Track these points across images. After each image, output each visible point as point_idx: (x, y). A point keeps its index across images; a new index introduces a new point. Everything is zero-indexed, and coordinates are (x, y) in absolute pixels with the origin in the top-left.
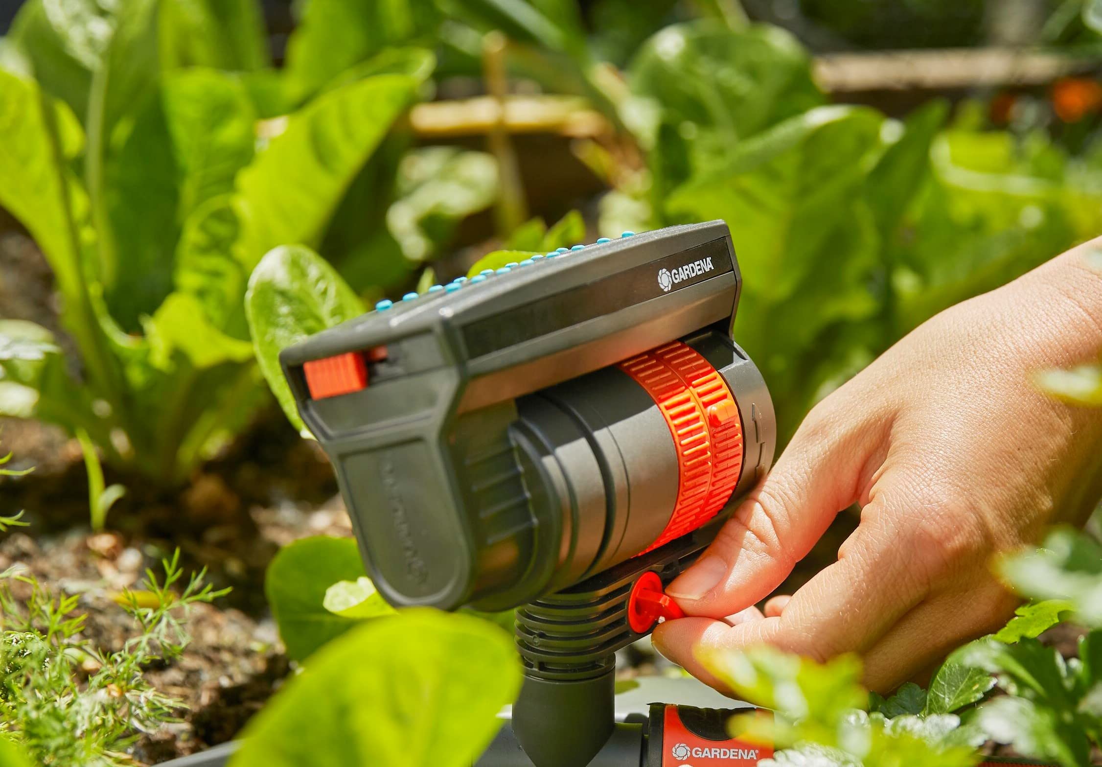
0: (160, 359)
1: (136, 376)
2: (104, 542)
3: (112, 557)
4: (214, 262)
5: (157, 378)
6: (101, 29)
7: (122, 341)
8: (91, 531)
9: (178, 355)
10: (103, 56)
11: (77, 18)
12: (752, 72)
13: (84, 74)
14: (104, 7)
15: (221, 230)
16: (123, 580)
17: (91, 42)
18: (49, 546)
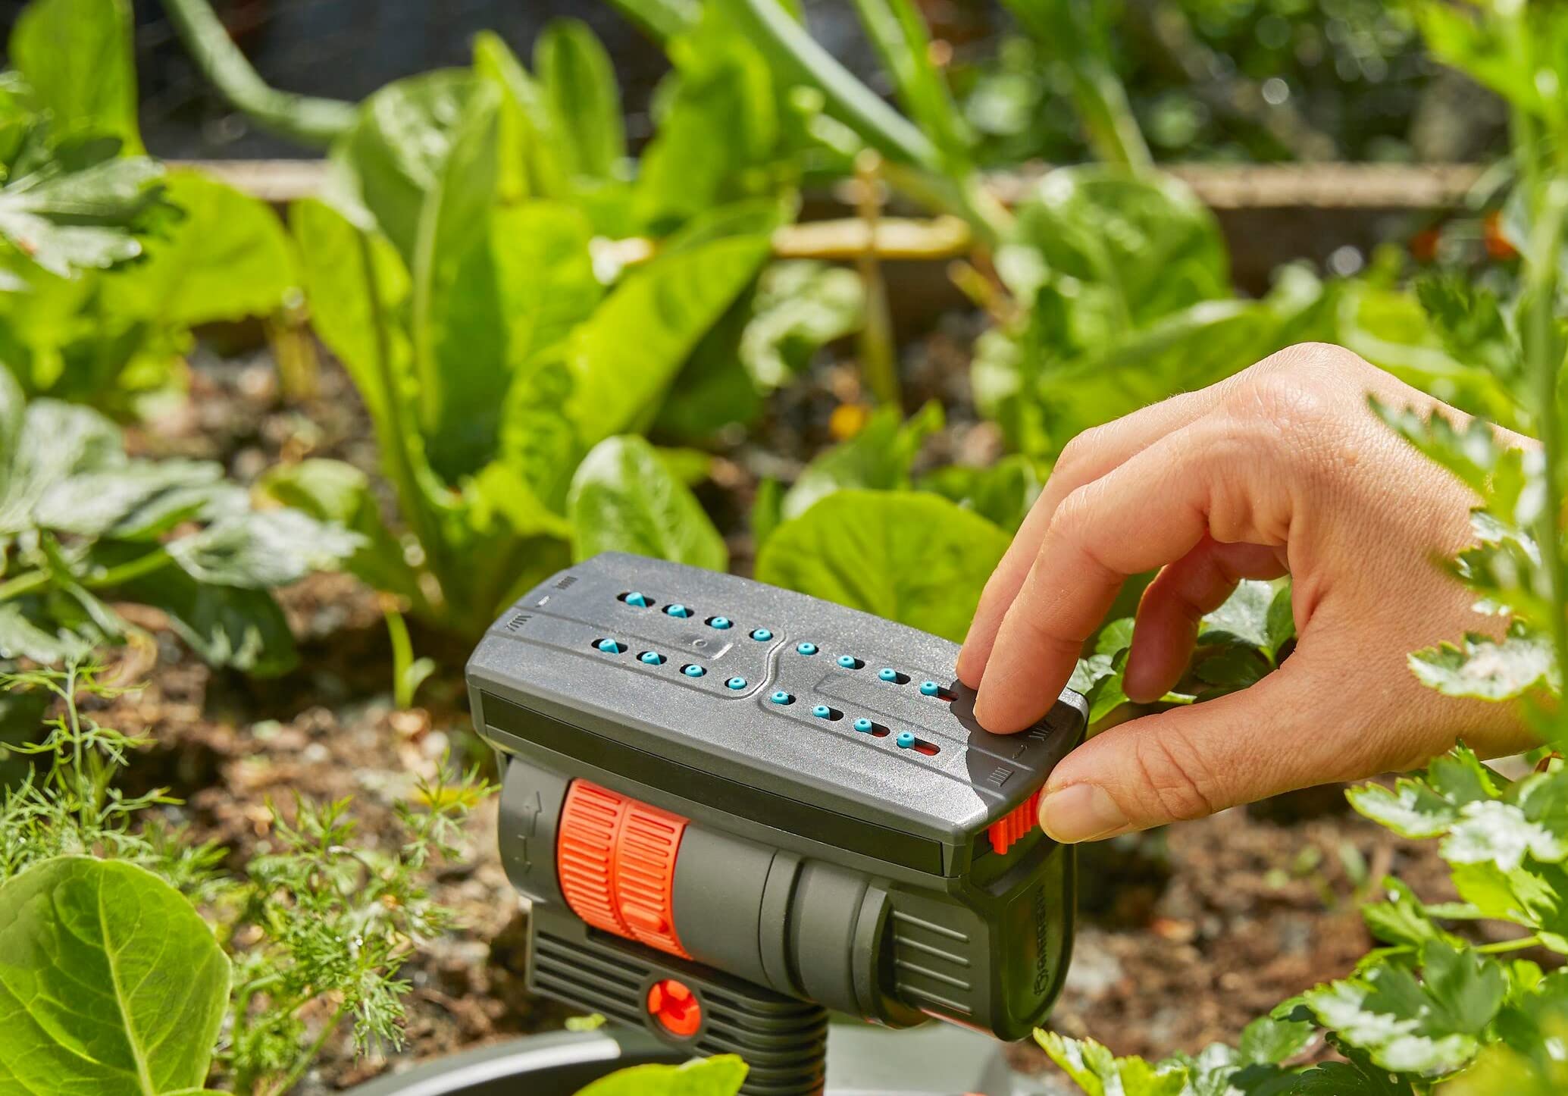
0: (480, 520)
1: (455, 534)
2: (409, 722)
3: (415, 739)
4: (545, 419)
5: (476, 540)
6: (437, 144)
7: (441, 497)
8: (395, 707)
9: (499, 519)
10: (438, 174)
11: (412, 130)
12: (1144, 225)
13: (415, 193)
14: (442, 120)
15: (552, 385)
16: (428, 770)
17: (427, 158)
18: (350, 719)
